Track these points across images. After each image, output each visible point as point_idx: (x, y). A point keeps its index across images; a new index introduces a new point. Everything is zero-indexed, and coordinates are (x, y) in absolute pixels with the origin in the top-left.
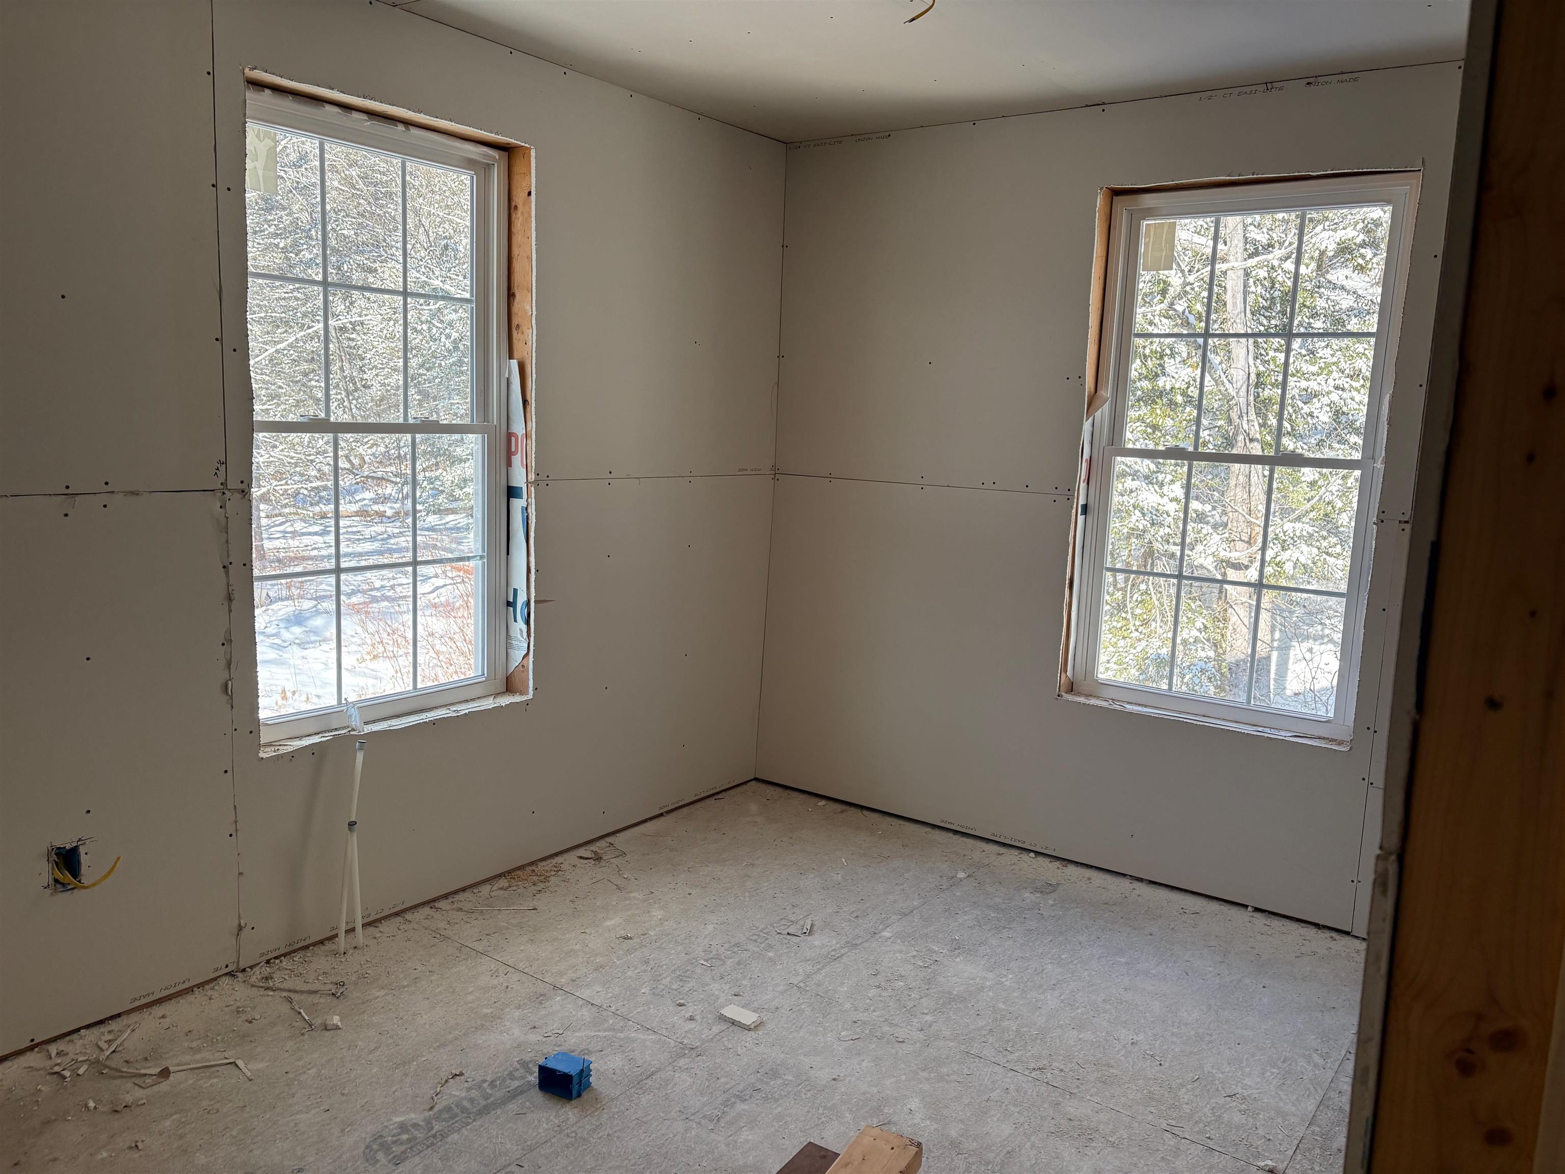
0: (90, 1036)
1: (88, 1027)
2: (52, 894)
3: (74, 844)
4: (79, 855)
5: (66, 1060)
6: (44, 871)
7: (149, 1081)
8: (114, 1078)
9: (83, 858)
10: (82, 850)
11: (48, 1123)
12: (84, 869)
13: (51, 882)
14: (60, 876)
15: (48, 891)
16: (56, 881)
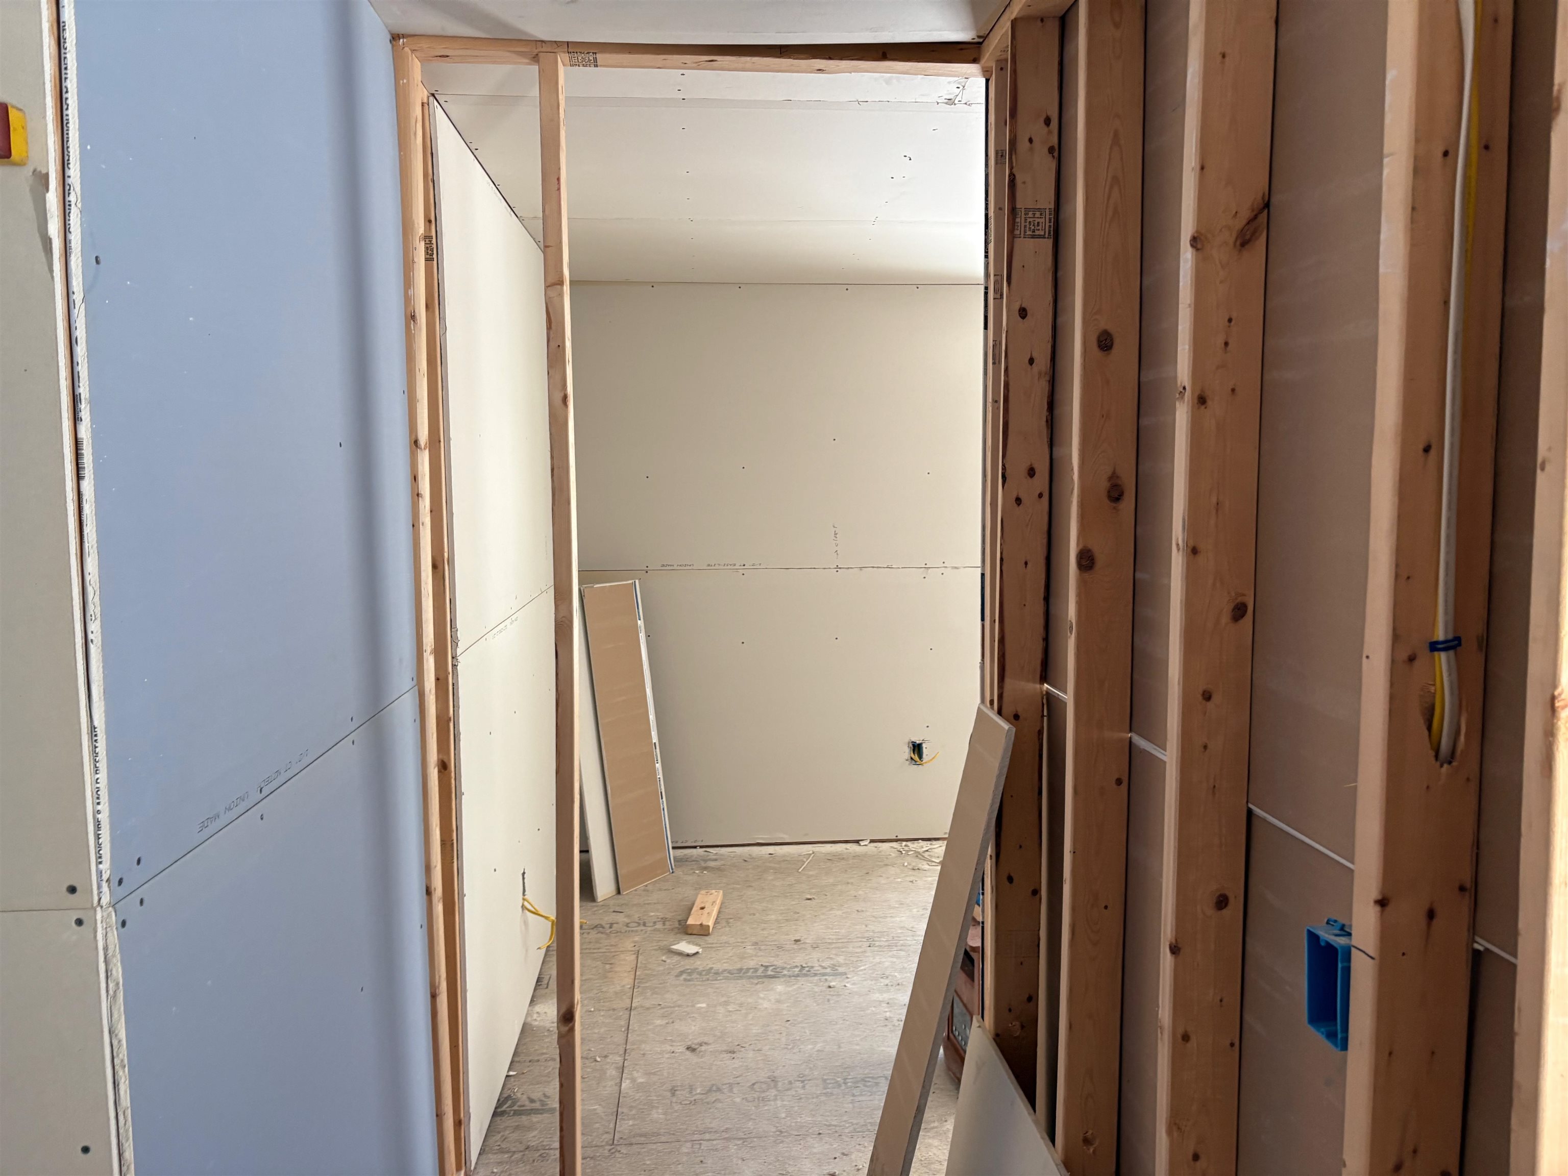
0: (922, 843)
1: (923, 839)
2: (909, 765)
3: (921, 742)
4: (922, 748)
5: (906, 848)
6: (907, 752)
7: (934, 864)
8: (921, 859)
9: (924, 750)
10: (924, 746)
11: (887, 865)
12: (924, 756)
13: (909, 758)
14: (913, 756)
15: (908, 762)
16: (912, 758)
